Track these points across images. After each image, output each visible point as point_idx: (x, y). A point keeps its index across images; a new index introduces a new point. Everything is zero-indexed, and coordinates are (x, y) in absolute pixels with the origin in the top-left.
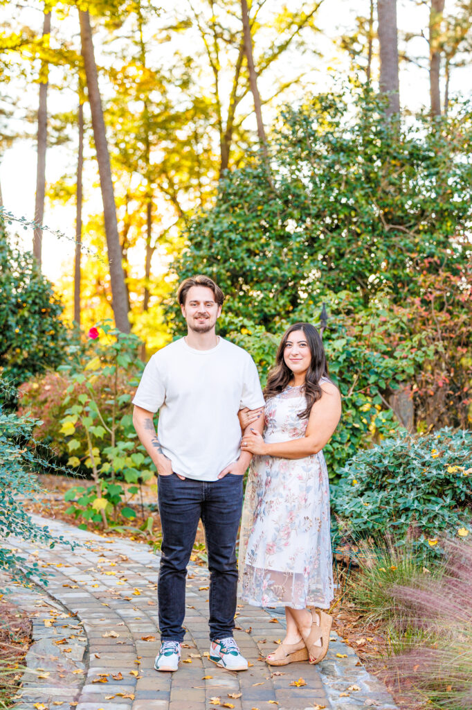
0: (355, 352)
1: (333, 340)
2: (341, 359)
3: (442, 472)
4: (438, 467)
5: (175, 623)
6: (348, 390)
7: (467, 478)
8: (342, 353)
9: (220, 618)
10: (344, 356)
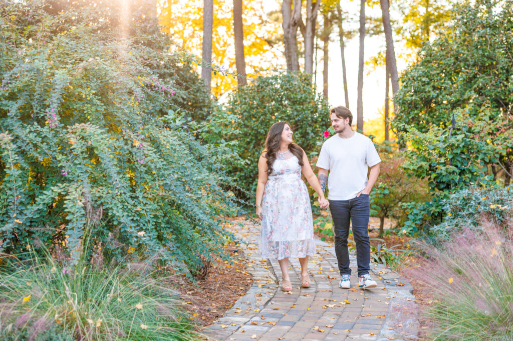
0: (470, 141)
1: (458, 134)
2: (461, 146)
3: (487, 208)
4: (485, 205)
5: (346, 266)
6: (468, 164)
7: (502, 211)
8: (462, 142)
9: (362, 265)
10: (463, 144)
